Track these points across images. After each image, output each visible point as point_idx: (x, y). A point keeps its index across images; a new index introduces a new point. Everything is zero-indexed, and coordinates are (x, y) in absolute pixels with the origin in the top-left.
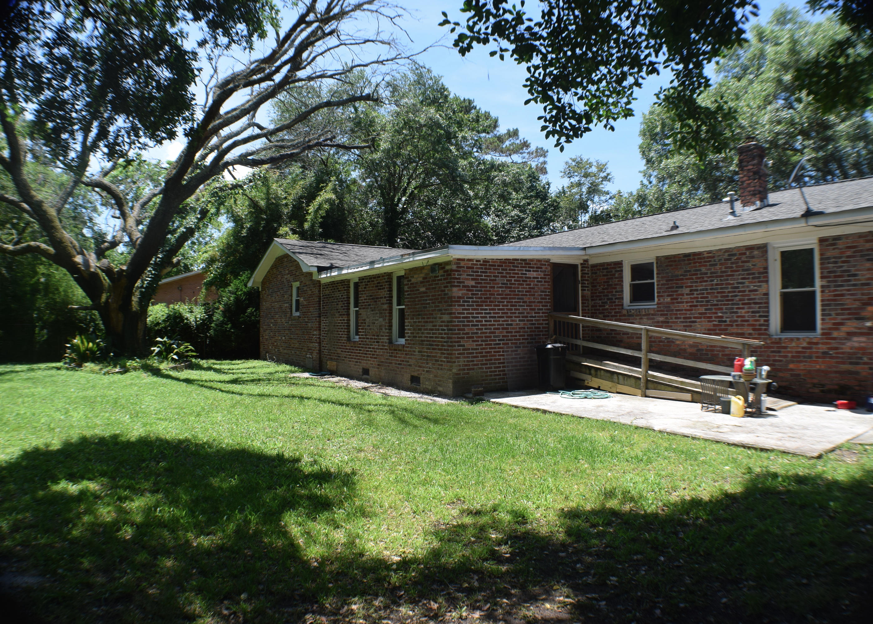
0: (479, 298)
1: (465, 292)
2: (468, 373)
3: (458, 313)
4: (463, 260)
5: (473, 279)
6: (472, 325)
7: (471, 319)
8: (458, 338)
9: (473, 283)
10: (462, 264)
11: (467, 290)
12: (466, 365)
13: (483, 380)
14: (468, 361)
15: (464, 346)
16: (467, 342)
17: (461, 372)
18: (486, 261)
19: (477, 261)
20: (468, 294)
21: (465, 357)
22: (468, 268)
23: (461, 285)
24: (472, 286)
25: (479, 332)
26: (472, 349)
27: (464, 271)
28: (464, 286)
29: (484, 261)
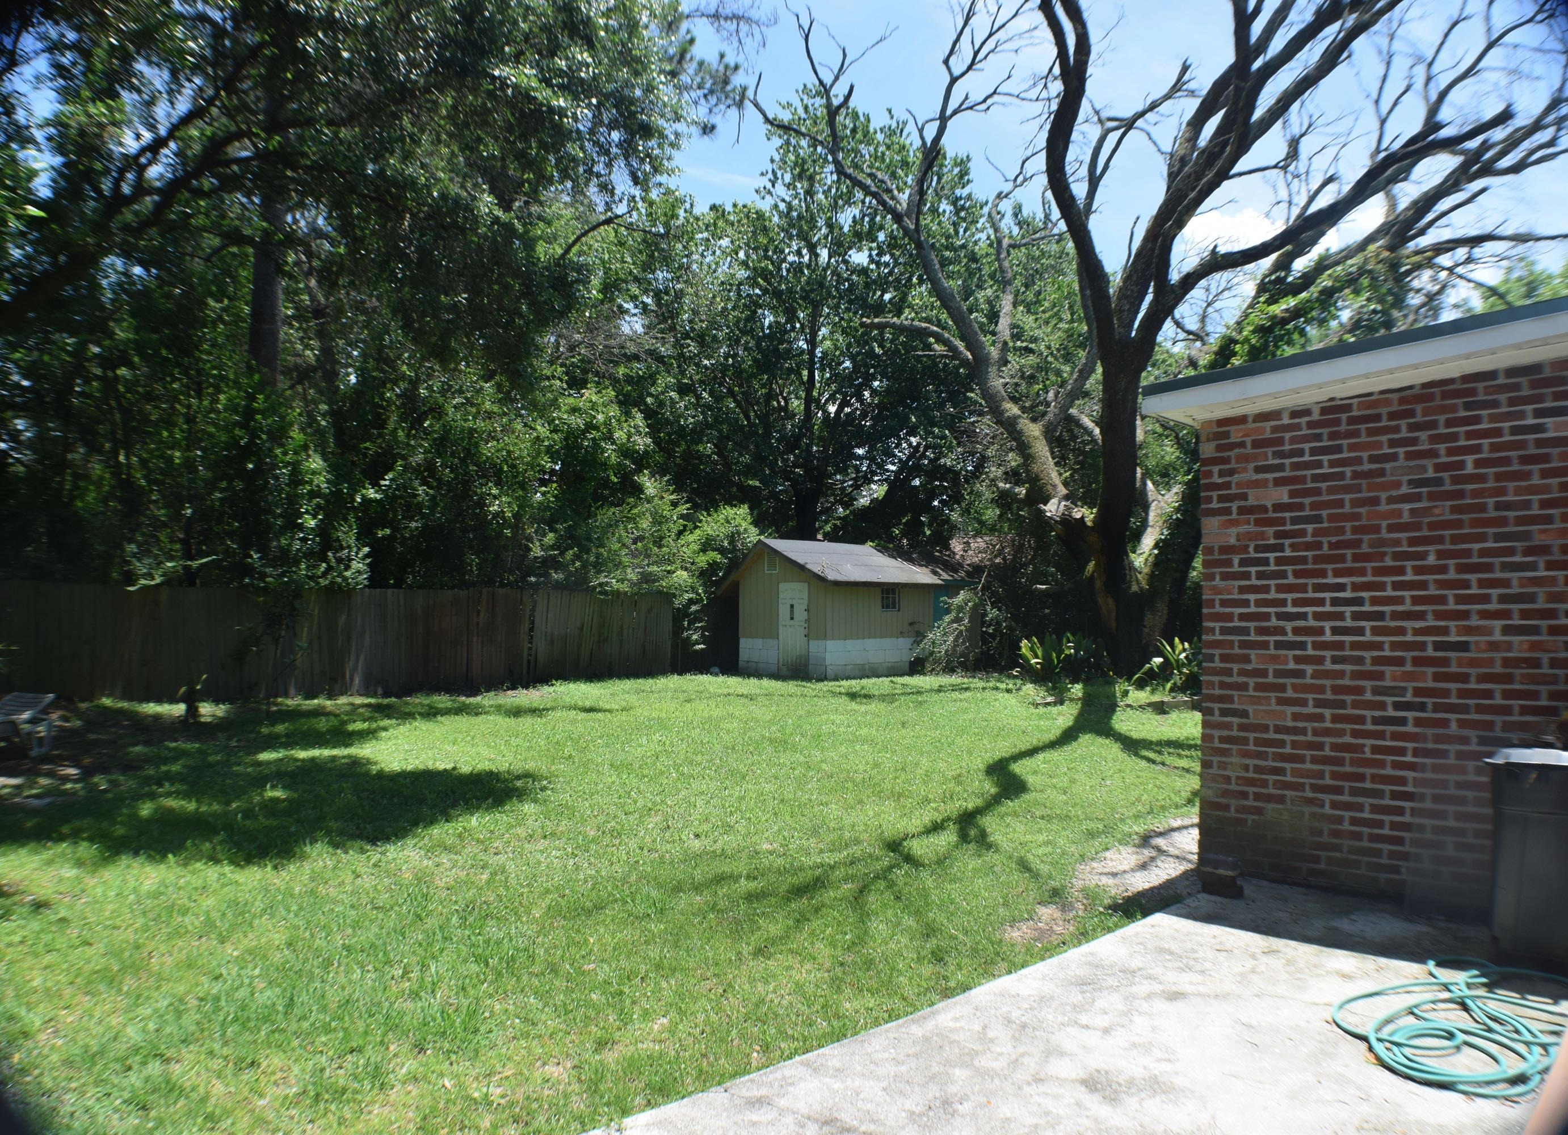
0: (1308, 547)
1: (1251, 528)
2: (1259, 811)
3: (1224, 603)
4: (1242, 420)
5: (1279, 482)
6: (1279, 645)
7: (1274, 622)
8: (1223, 685)
9: (1282, 495)
10: (1236, 434)
11: (1258, 522)
12: (1251, 782)
13: (1323, 847)
14: (1258, 769)
15: (1244, 714)
16: (1256, 701)
17: (1233, 803)
18: (1333, 409)
19: (1295, 414)
20: (1262, 536)
21: (1246, 754)
22: (1257, 444)
23: (1234, 506)
24: (1279, 507)
25: (1309, 669)
26: (1278, 729)
27: (1246, 458)
28: (1242, 511)
29: (1324, 411)
